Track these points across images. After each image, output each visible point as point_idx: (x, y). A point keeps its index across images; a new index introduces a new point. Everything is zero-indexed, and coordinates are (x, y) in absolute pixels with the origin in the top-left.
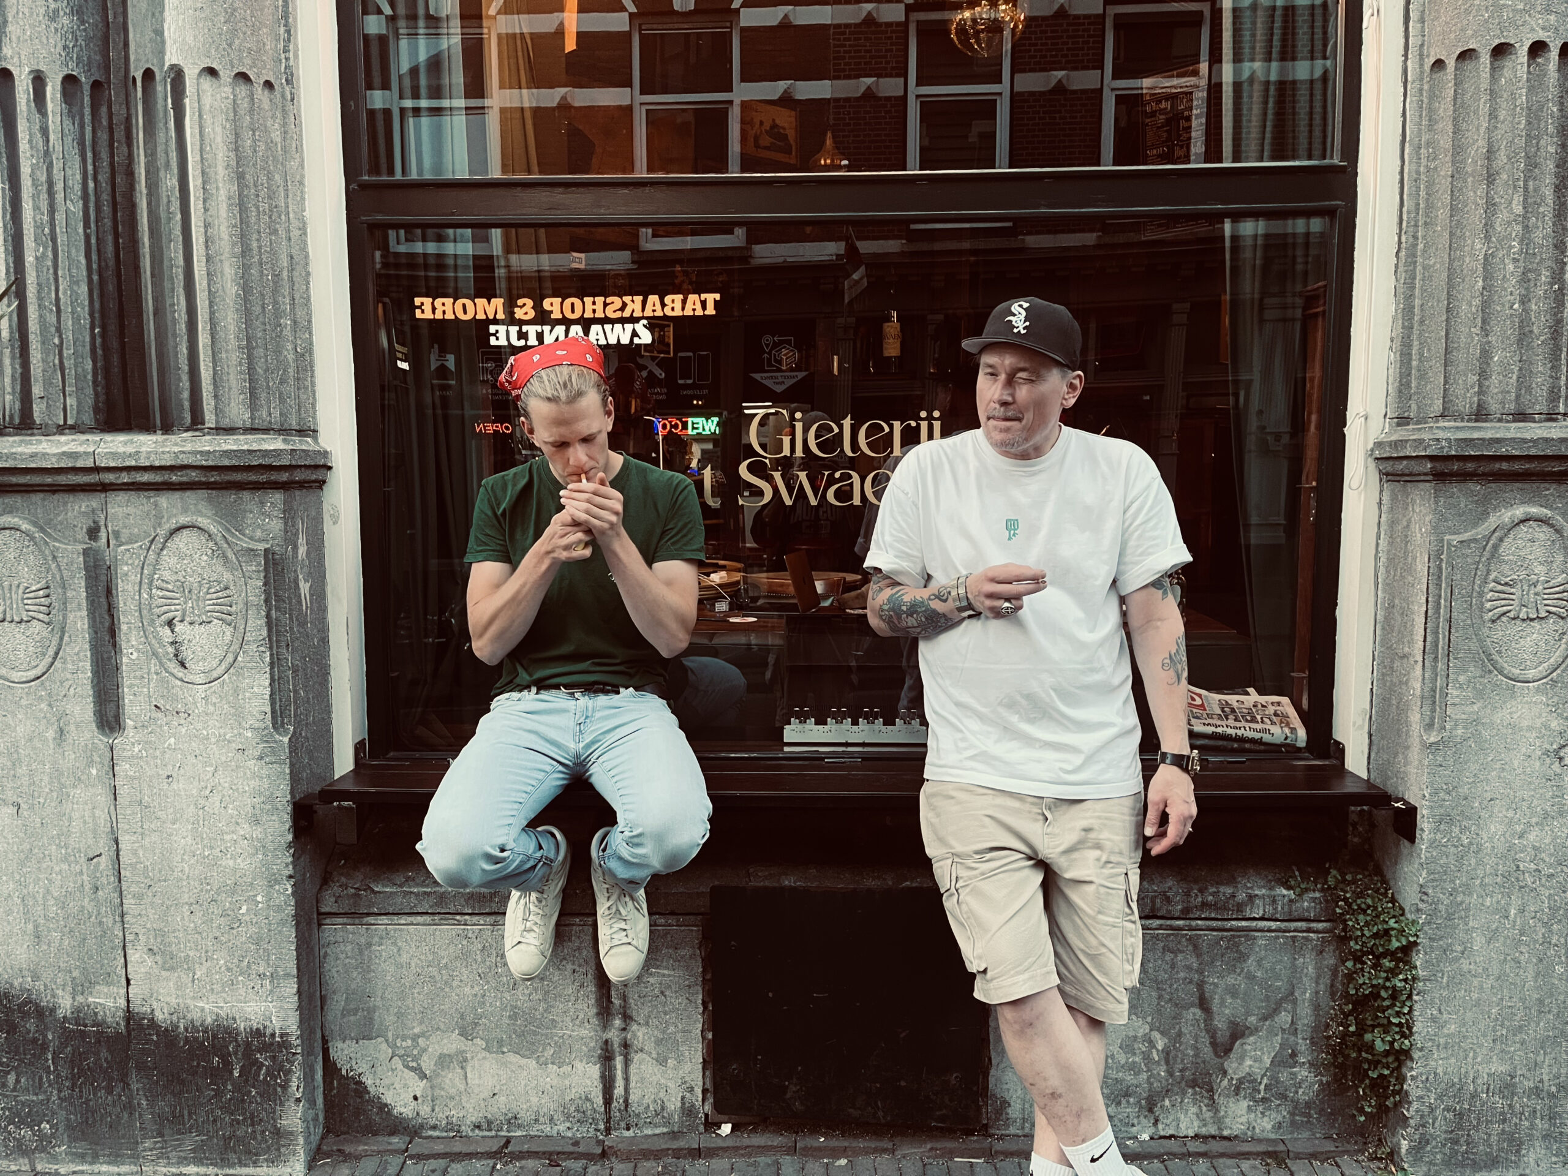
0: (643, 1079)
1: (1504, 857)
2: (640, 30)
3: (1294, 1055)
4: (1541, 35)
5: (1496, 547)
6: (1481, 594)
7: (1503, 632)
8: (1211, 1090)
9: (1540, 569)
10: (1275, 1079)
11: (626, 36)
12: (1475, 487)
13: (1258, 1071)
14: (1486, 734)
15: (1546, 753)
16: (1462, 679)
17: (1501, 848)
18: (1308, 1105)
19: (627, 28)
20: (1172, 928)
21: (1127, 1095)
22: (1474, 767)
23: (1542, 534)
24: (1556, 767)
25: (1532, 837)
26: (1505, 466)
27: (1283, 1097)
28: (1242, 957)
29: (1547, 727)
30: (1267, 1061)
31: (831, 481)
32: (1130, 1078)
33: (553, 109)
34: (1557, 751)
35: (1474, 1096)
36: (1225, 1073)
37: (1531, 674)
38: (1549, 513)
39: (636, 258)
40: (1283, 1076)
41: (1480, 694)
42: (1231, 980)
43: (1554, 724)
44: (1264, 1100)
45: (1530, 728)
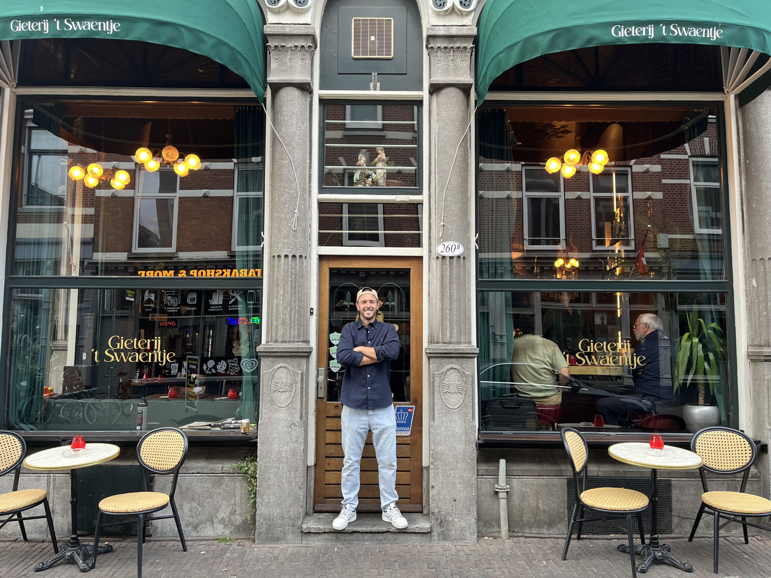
0: (57, 522)
1: (278, 453)
2: (238, 168)
3: (235, 512)
4: (287, 253)
5: (274, 374)
6: (270, 386)
7: (276, 395)
8: (213, 523)
9: (285, 379)
10: (230, 519)
11: (233, 171)
12: (271, 359)
13: (225, 517)
14: (273, 421)
15: (287, 426)
16: (266, 407)
17: (277, 451)
18: (239, 526)
19: (233, 168)
20: (203, 476)
21: (190, 524)
22: (270, 430)
23: (285, 371)
24: (290, 430)
25: (285, 448)
26: (276, 354)
27: (232, 524)
28: (222, 484)
29: (287, 419)
30: (228, 514)
31: (130, 355)
32: (191, 520)
33: (200, 197)
34: (290, 426)
35: (273, 520)
36: (216, 517)
37: (283, 406)
38: (286, 365)
39: (229, 254)
40: (232, 518)
41: (270, 411)
42: (218, 491)
43: (289, 419)
44: (227, 525)
45: (283, 419)
